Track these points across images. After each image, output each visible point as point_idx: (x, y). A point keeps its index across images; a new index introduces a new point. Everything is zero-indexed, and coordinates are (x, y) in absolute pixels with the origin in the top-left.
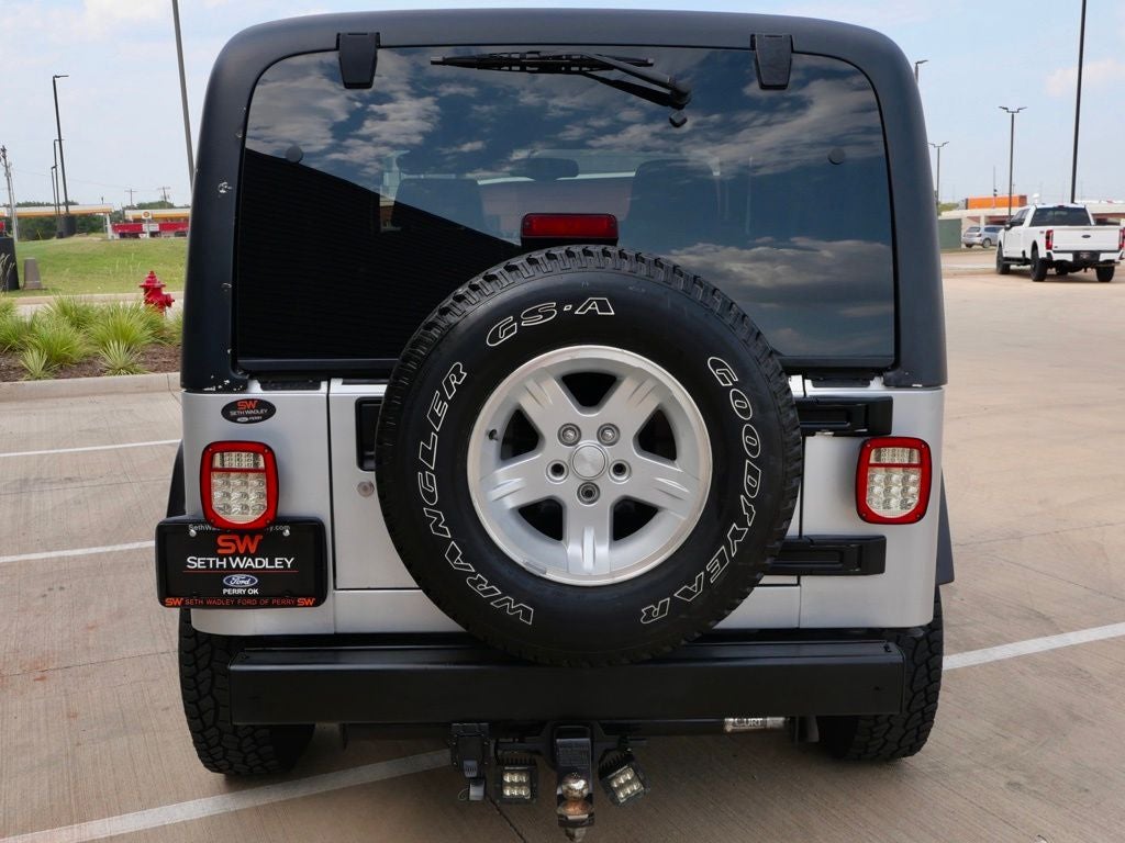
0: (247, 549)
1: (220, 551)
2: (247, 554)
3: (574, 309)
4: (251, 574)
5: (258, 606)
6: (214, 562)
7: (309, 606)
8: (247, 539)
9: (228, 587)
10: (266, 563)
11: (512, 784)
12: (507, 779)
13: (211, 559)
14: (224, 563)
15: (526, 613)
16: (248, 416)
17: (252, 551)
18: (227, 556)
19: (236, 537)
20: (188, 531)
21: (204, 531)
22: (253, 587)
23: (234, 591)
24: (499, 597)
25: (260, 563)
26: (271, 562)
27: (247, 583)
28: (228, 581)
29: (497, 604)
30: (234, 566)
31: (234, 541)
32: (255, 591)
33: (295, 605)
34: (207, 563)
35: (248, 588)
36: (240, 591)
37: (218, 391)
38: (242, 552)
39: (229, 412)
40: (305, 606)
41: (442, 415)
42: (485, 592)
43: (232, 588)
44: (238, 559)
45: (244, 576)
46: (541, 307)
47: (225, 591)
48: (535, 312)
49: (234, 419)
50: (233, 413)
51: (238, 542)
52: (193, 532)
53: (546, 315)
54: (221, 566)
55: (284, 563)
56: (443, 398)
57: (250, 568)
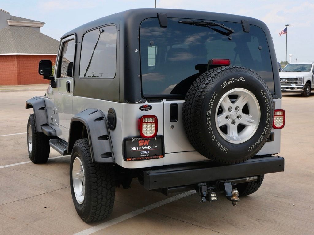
0: (146, 144)
1: (139, 145)
2: (146, 145)
3: (237, 80)
4: (147, 150)
5: (150, 159)
6: (138, 148)
7: (162, 158)
8: (146, 141)
9: (142, 154)
10: (151, 147)
11: (213, 197)
12: (212, 195)
13: (137, 147)
14: (141, 148)
15: (227, 150)
16: (146, 109)
17: (147, 144)
18: (141, 146)
19: (143, 141)
20: (132, 140)
21: (135, 140)
22: (148, 154)
23: (143, 155)
24: (222, 147)
25: (149, 147)
26: (152, 147)
27: (146, 153)
28: (142, 153)
29: (222, 149)
30: (143, 149)
31: (143, 142)
32: (148, 155)
33: (158, 158)
34: (136, 148)
35: (146, 154)
36: (145, 155)
37: (139, 103)
38: (145, 145)
39: (141, 108)
40: (161, 158)
41: (212, 104)
42: (219, 146)
43: (143, 154)
44: (144, 147)
45: (146, 151)
46: (232, 79)
47: (141, 155)
48: (230, 80)
49: (142, 110)
50: (142, 109)
51: (144, 142)
52: (133, 140)
53: (232, 81)
54: (140, 149)
55: (155, 147)
56: (212, 100)
57: (147, 149)
